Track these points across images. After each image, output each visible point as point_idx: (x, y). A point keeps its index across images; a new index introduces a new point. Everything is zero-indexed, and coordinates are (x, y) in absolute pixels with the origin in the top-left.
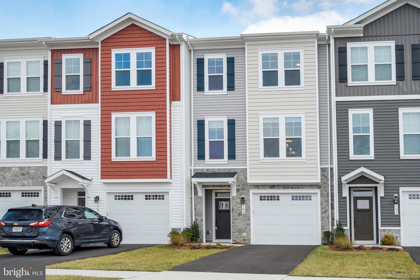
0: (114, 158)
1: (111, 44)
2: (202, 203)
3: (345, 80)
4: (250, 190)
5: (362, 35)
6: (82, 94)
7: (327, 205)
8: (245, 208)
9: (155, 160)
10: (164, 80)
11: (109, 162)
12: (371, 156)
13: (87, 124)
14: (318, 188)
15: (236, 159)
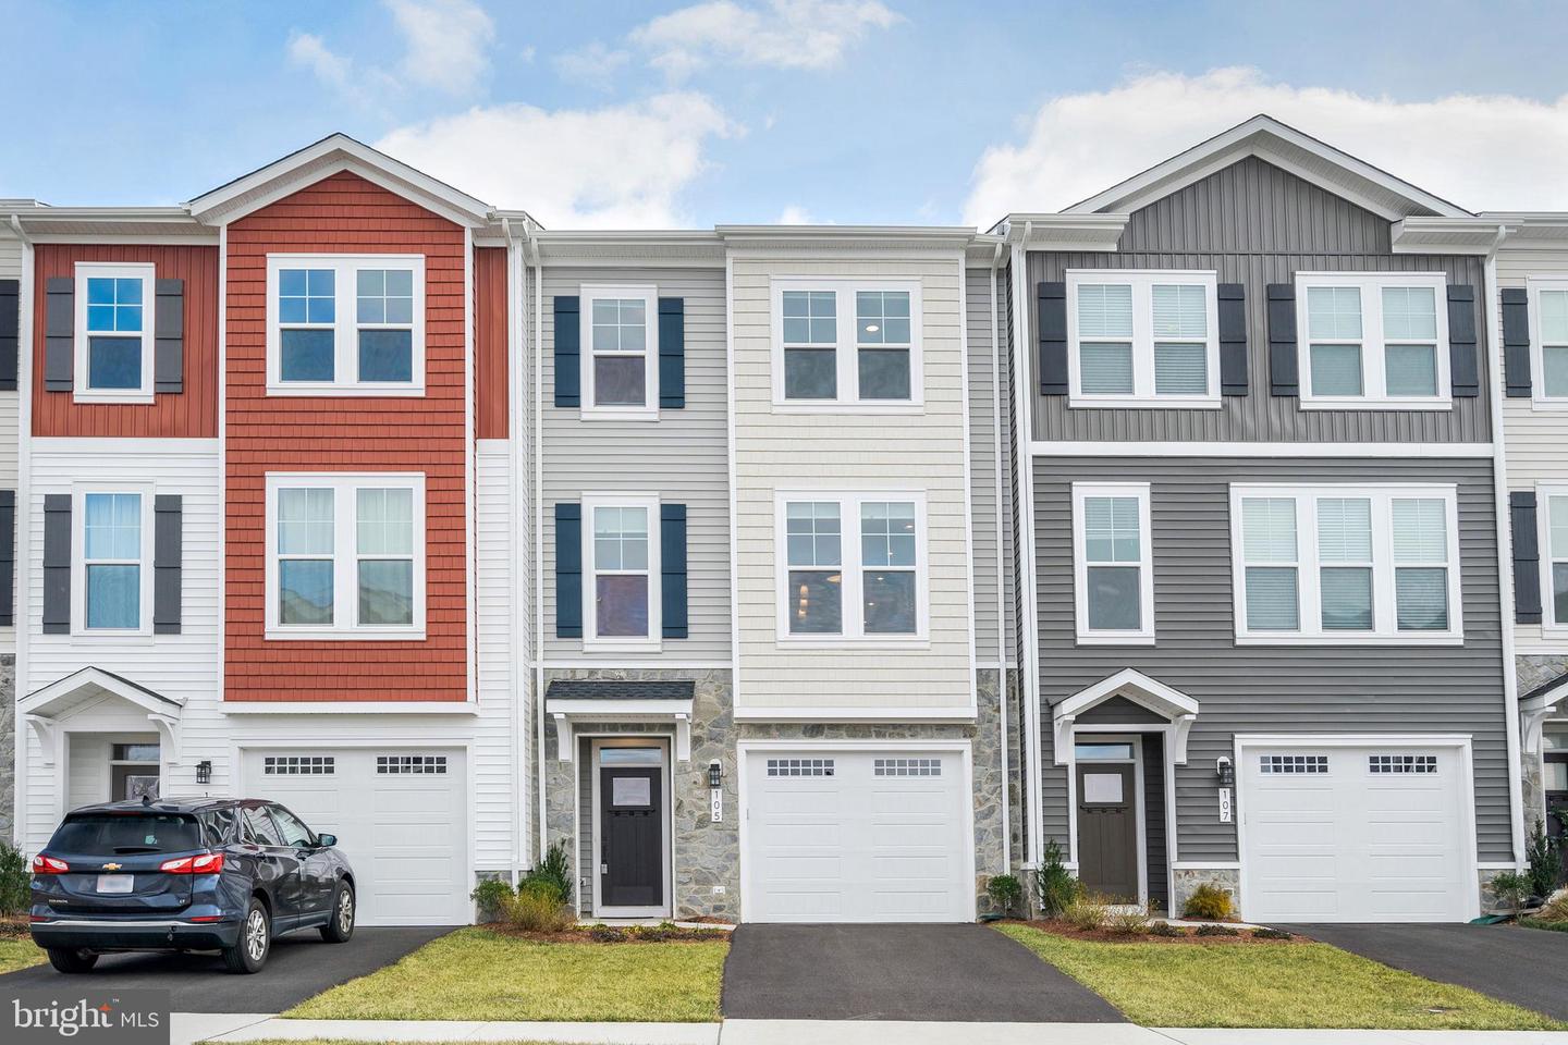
0: (274, 629)
1: (262, 237)
2: (570, 784)
3: (1058, 390)
4: (739, 741)
5: (1114, 248)
6: (149, 405)
7: (994, 791)
8: (720, 799)
9: (423, 637)
10: (456, 366)
11: (255, 643)
12: (1146, 634)
13: (169, 511)
14: (965, 736)
15: (691, 637)
